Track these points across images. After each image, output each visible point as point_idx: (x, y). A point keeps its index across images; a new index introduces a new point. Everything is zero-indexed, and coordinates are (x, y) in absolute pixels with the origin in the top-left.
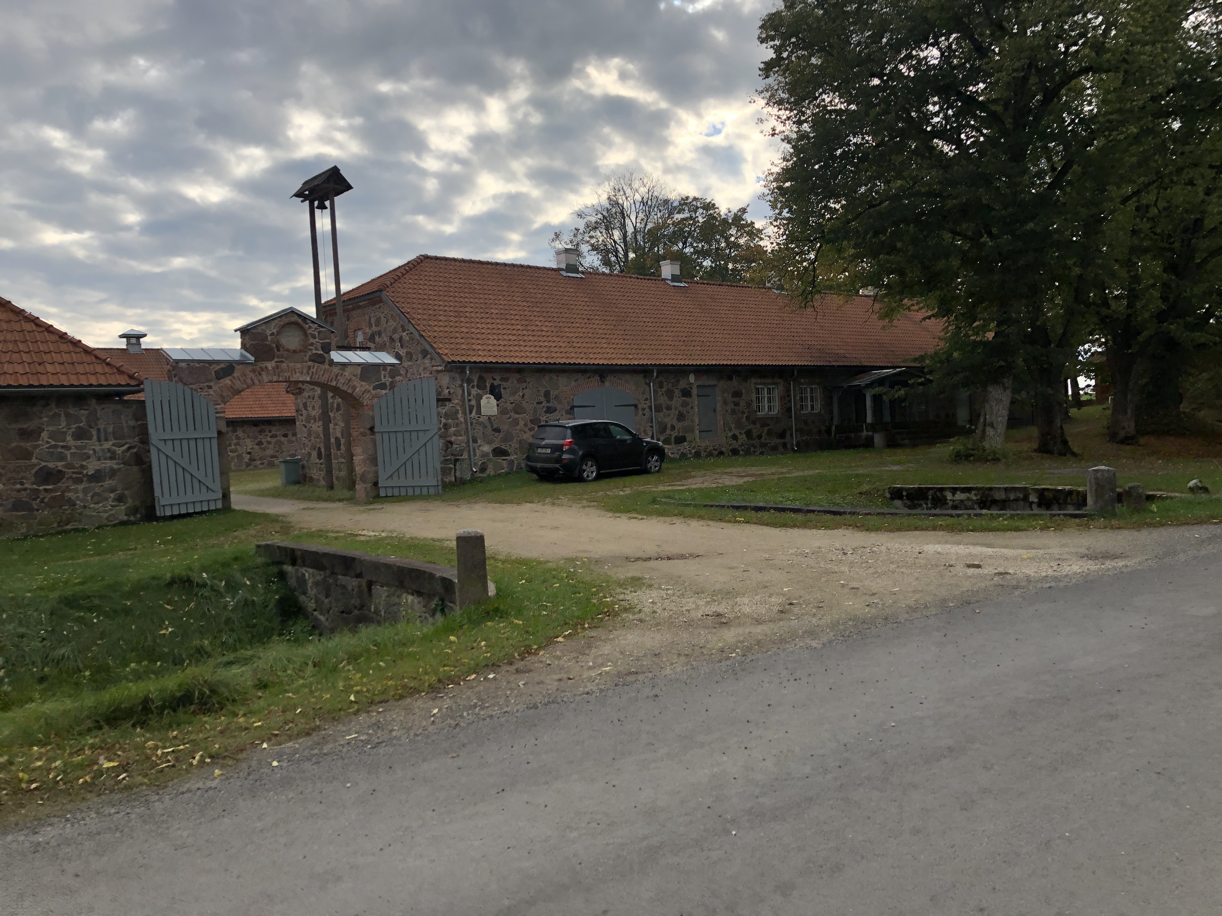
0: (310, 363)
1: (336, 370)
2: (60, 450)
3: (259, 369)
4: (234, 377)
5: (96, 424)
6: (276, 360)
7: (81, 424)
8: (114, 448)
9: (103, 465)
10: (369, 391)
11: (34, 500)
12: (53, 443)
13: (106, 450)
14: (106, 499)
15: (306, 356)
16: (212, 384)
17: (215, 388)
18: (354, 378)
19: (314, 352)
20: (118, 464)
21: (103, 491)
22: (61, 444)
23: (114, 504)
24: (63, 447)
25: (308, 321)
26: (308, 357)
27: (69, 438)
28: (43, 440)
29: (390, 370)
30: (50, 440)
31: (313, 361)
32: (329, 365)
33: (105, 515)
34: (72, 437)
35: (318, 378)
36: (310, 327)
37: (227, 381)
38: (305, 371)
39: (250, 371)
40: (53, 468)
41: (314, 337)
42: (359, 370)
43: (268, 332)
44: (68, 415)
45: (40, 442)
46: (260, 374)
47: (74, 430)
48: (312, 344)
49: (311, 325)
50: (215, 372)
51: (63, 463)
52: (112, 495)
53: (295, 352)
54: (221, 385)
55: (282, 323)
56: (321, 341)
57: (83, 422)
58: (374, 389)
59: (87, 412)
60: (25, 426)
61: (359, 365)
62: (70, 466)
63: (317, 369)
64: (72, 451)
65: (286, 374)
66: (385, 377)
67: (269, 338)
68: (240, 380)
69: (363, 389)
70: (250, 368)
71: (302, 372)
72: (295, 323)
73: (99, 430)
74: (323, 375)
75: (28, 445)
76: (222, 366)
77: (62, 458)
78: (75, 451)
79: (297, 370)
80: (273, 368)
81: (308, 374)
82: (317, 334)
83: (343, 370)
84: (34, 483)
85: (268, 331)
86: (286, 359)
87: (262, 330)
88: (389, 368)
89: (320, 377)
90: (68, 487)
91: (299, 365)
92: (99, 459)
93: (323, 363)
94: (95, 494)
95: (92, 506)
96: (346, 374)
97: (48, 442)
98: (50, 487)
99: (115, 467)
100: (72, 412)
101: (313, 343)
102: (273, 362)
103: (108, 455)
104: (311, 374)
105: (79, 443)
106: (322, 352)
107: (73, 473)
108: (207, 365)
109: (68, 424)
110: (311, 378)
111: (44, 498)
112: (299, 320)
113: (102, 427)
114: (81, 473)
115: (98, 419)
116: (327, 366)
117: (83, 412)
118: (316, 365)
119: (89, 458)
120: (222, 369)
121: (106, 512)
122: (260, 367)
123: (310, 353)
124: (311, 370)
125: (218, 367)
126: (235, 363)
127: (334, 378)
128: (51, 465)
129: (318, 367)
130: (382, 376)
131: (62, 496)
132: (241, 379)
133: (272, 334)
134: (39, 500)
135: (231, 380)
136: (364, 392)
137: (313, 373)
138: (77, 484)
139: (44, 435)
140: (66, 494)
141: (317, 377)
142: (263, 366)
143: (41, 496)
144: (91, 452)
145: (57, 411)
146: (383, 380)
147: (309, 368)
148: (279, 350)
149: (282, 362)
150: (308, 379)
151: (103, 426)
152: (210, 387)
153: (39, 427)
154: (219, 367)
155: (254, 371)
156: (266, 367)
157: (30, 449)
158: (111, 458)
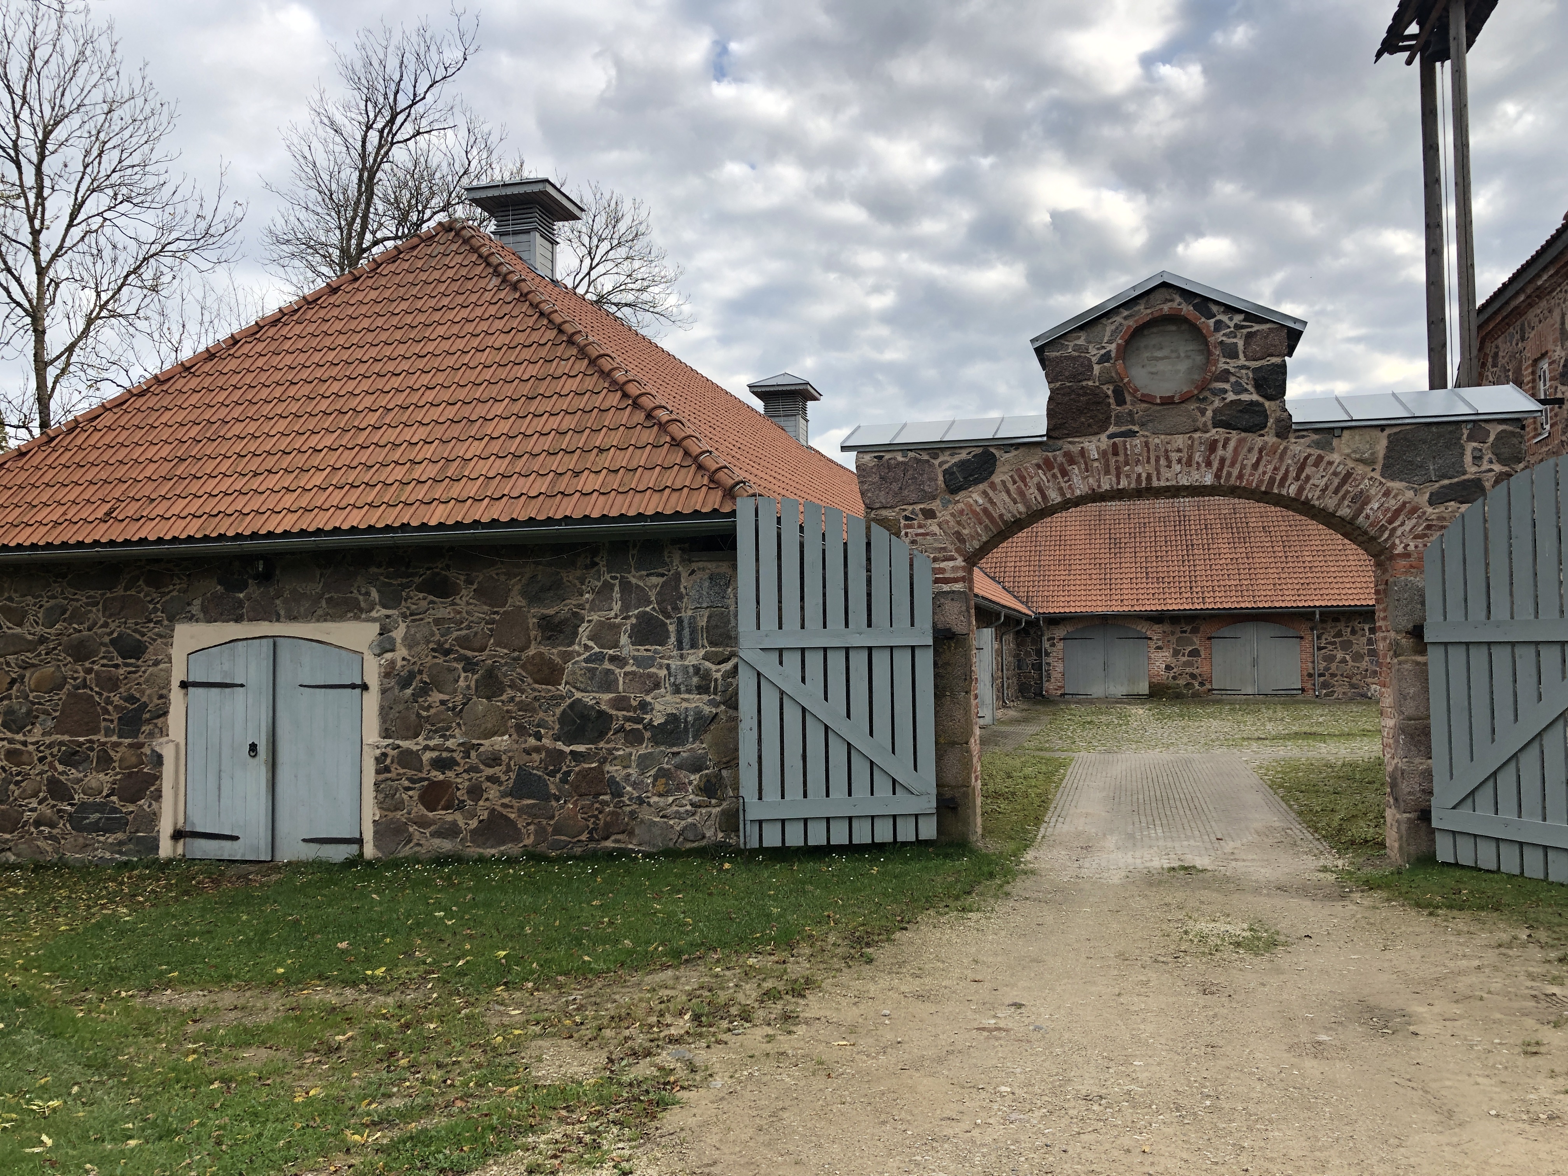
0: (1214, 433)
1: (1298, 448)
2: (607, 665)
3: (1060, 459)
4: (993, 486)
5: (676, 609)
6: (1112, 429)
7: (648, 609)
8: (707, 664)
9: (685, 705)
10: (1414, 510)
11: (552, 774)
12: (597, 649)
13: (691, 670)
14: (681, 787)
15: (1203, 412)
16: (935, 505)
17: (944, 515)
18: (1360, 469)
19: (1231, 397)
20: (712, 703)
21: (678, 767)
22: (611, 652)
23: (697, 799)
24: (613, 659)
25: (1214, 308)
26: (1209, 413)
27: (624, 639)
28: (580, 644)
29: (1499, 436)
30: (591, 643)
31: (1227, 425)
32: (1278, 435)
33: (678, 825)
34: (630, 637)
35: (1240, 476)
36: (1219, 325)
37: (975, 497)
38: (1198, 457)
39: (1039, 466)
40: (592, 707)
41: (1231, 353)
42: (1382, 444)
43: (1094, 353)
44: (626, 587)
45: (577, 647)
46: (1064, 473)
47: (634, 621)
48: (1224, 376)
49: (1224, 318)
50: (945, 472)
51: (611, 695)
52: (695, 778)
53: (1168, 402)
54: (960, 506)
55: (1131, 323)
56: (1258, 364)
57: (650, 603)
58: (1431, 503)
59: (661, 580)
60: (551, 612)
61: (1382, 428)
62: (620, 703)
63: (1236, 451)
64: (628, 669)
65: (1139, 469)
66: (1477, 459)
67: (1097, 369)
68: (1008, 492)
69: (1393, 504)
70: (1037, 457)
71: (1190, 458)
72: (1174, 319)
73: (680, 621)
74: (1256, 466)
75: (553, 653)
76: (963, 455)
77: (608, 683)
78: (634, 668)
79: (1174, 456)
80: (1104, 454)
81: (1209, 464)
82: (1241, 344)
83: (1326, 446)
84: (557, 738)
85: (1093, 351)
86: (1142, 425)
87: (1077, 348)
88: (1495, 430)
89: (1247, 471)
90: (610, 751)
91: (1180, 441)
92: (677, 691)
93: (1258, 427)
94: (663, 774)
95: (655, 799)
96: (1336, 457)
97: (586, 647)
98: (581, 748)
99: (707, 710)
100: (634, 581)
101: (1227, 371)
102: (1103, 437)
103: (695, 680)
104: (1216, 465)
105: (642, 651)
106: (1255, 397)
107: (628, 719)
108: (925, 457)
109: (626, 608)
110: (1218, 476)
111: (567, 774)
112: (1187, 309)
113: (686, 614)
114: (640, 720)
115: (681, 597)
116: (1271, 439)
117: (654, 580)
118: (1235, 436)
119: (657, 686)
120: (962, 464)
121: (679, 816)
122: (1067, 454)
123: (1217, 403)
124: (1220, 452)
125: (950, 460)
126: (998, 447)
127: (1293, 474)
128: (588, 699)
129: (1240, 442)
130: (1468, 458)
131: (600, 770)
132: (1012, 488)
133: (1105, 358)
134: (559, 776)
135: (985, 493)
136: (1397, 513)
137: (1223, 460)
138: (632, 745)
139: (584, 630)
140: (607, 767)
141: (1235, 472)
142: (1075, 449)
143: (564, 769)
144: (663, 673)
145: (607, 577)
146: (1472, 470)
147: (1212, 446)
148: (1121, 401)
149: (1132, 434)
150: (1209, 480)
151: (690, 613)
152: (930, 514)
153: (575, 614)
154: (956, 459)
155: (1048, 465)
156: (1082, 452)
157: (558, 660)
158: (702, 689)
